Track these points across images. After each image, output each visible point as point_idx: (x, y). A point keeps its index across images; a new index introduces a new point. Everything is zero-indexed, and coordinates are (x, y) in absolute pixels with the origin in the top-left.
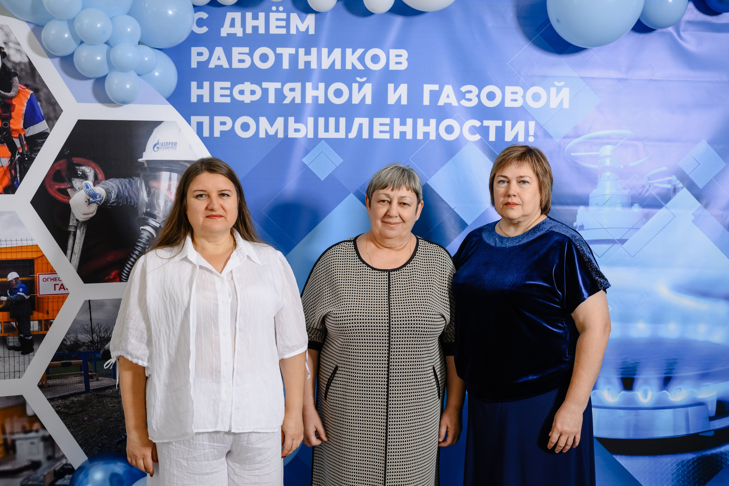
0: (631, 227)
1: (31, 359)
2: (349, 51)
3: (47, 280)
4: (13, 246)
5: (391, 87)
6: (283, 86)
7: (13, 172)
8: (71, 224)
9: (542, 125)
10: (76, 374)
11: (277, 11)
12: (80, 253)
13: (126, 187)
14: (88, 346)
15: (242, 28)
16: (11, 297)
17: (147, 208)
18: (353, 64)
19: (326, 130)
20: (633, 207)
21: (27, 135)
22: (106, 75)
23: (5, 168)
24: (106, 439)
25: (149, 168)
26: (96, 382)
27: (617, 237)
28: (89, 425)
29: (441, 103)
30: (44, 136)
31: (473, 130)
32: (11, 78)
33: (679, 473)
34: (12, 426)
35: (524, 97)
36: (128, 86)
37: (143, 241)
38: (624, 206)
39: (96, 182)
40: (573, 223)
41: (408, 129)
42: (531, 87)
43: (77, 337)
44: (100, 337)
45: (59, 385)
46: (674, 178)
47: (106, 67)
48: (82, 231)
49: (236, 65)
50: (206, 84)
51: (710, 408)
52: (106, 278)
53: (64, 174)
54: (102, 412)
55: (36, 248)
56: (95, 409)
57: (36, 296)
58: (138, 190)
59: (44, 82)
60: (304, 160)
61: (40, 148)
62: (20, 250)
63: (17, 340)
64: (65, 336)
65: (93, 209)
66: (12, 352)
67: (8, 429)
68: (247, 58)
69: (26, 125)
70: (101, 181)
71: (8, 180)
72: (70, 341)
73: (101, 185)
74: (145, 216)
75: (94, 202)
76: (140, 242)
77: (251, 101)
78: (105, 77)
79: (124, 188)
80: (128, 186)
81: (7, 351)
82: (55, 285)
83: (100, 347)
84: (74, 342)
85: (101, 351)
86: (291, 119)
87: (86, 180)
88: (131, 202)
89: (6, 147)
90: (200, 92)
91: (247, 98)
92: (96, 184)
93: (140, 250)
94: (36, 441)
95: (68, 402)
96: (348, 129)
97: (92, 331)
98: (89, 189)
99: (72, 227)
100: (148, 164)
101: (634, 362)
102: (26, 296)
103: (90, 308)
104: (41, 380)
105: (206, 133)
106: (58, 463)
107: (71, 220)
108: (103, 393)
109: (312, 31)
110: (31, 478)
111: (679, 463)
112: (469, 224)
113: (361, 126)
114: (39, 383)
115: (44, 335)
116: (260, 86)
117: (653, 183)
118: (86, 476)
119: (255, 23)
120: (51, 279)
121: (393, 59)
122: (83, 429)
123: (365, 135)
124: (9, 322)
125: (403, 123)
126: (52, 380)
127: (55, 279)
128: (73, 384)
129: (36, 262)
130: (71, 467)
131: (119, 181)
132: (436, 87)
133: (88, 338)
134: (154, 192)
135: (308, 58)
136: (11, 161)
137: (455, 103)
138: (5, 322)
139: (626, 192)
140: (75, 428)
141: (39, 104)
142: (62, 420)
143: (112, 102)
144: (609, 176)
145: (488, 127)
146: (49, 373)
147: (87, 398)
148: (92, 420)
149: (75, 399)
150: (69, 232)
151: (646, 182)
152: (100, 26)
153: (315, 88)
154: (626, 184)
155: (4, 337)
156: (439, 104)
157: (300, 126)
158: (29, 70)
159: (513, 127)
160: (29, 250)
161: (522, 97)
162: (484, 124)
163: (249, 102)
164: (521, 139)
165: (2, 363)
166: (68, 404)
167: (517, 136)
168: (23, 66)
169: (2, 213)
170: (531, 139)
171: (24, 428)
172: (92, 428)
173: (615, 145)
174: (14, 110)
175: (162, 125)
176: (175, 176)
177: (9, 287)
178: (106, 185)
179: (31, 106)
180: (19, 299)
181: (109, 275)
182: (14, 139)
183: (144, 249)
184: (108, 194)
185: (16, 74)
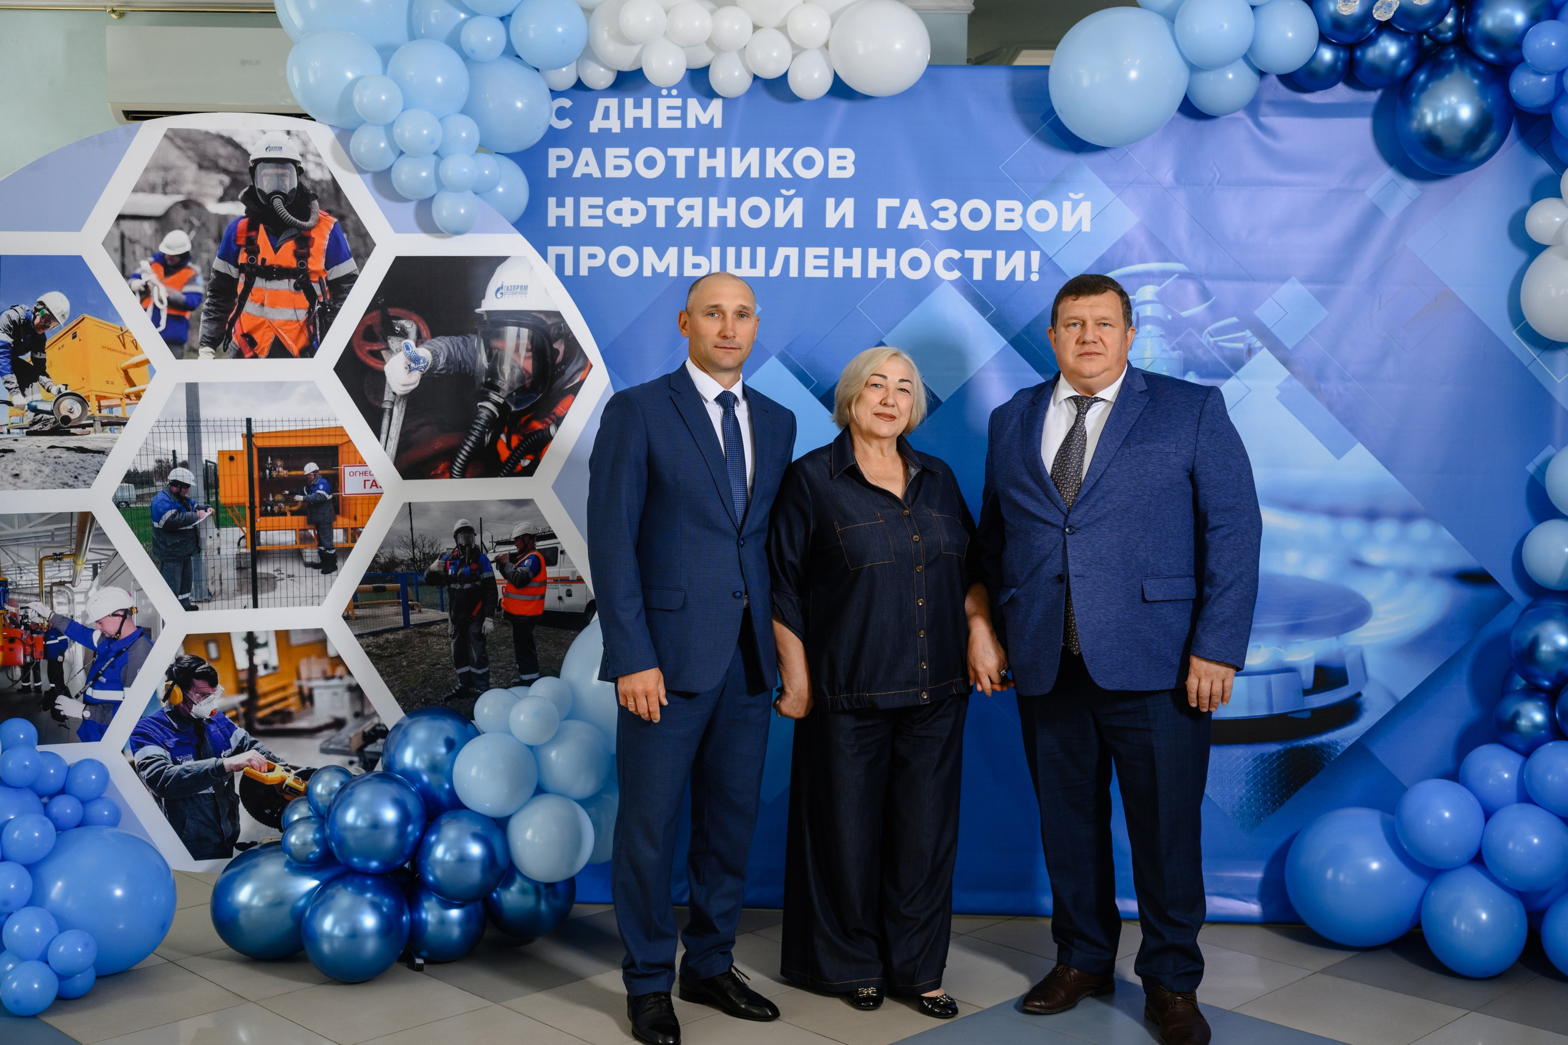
1: (334, 581)
3: (355, 474)
4: (311, 427)
5: (830, 202)
6: (676, 202)
7: (311, 328)
8: (386, 399)
9: (1051, 256)
10: (392, 603)
11: (669, 96)
12: (397, 438)
13: (459, 348)
14: (408, 566)
15: (619, 121)
16: (309, 496)
17: (486, 378)
18: (776, 170)
19: (738, 265)
21: (330, 279)
22: (433, 197)
23: (302, 322)
24: (430, 692)
25: (490, 321)
26: (417, 615)
28: (408, 672)
29: (903, 225)
30: (351, 278)
31: (949, 264)
32: (309, 202)
33: (1257, 773)
34: (309, 670)
35: (1024, 215)
36: (462, 211)
37: (482, 422)
39: (419, 341)
41: (855, 263)
42: (1034, 201)
43: (393, 552)
44: (424, 554)
45: (369, 617)
46: (1248, 333)
47: (434, 185)
48: (400, 409)
49: (611, 173)
50: (569, 201)
51: (1304, 677)
52: (432, 473)
53: (377, 330)
54: (425, 655)
55: (340, 431)
56: (416, 651)
57: (340, 497)
58: (475, 352)
59: (351, 206)
61: (345, 295)
62: (320, 434)
63: (317, 554)
64: (378, 551)
65: (415, 378)
66: (309, 569)
67: (304, 673)
68: (626, 163)
69: (329, 265)
70: (426, 339)
71: (304, 338)
72: (384, 559)
73: (425, 345)
74: (484, 387)
75: (417, 369)
76: (477, 424)
77: (632, 225)
78: (431, 198)
79: (456, 350)
80: (462, 346)
81: (302, 567)
82: (365, 481)
84: (389, 559)
85: (425, 573)
86: (688, 250)
88: (465, 368)
89: (303, 295)
90: (560, 212)
91: (627, 221)
92: (420, 344)
93: (477, 435)
94: (340, 691)
95: (381, 640)
96: (769, 264)
97: (414, 545)
98: (410, 351)
99: (388, 403)
100: (488, 316)
102: (327, 496)
103: (410, 513)
104: (347, 610)
105: (569, 271)
106: (368, 723)
107: (386, 392)
108: (427, 630)
109: (718, 124)
110: (333, 740)
111: (1256, 758)
112: (943, 401)
113: (787, 259)
114: (344, 614)
115: (352, 548)
116: (645, 202)
117: (1215, 342)
118: (405, 734)
119: (638, 113)
120: (360, 473)
121: (833, 163)
122: (401, 677)
123: (794, 272)
124: (305, 530)
125: (848, 255)
126: (361, 610)
127: (365, 473)
128: (387, 615)
129: (340, 450)
130: (384, 729)
131: (450, 340)
132: (895, 202)
133: (408, 555)
134: (497, 355)
135: (712, 162)
136: (309, 313)
137: (923, 225)
138: (300, 530)
139: (1176, 354)
140: (390, 675)
141: (345, 235)
142: (373, 663)
143: (441, 232)
144: (1150, 331)
145: (972, 259)
146: (357, 600)
147: (406, 636)
148: (413, 666)
149: (391, 637)
150: (383, 410)
151: (1206, 339)
152: (425, 132)
153: (723, 204)
154: (1176, 343)
155: (299, 549)
156: (900, 227)
157: (701, 260)
158: (332, 191)
159: (1007, 259)
160: (331, 433)
161: (1021, 215)
162: (966, 256)
163: (630, 226)
164: (1020, 277)
165: (296, 585)
166: (382, 642)
167: (1013, 272)
168: (325, 186)
169: (297, 384)
170: (1035, 277)
171: (324, 673)
172: (413, 677)
173: (1160, 285)
174: (313, 244)
175: (508, 261)
176: (525, 332)
177: (306, 483)
178: (432, 346)
179: (335, 238)
180: (318, 498)
181: (436, 468)
182: (313, 284)
183: (483, 434)
184: (435, 358)
185: (315, 197)
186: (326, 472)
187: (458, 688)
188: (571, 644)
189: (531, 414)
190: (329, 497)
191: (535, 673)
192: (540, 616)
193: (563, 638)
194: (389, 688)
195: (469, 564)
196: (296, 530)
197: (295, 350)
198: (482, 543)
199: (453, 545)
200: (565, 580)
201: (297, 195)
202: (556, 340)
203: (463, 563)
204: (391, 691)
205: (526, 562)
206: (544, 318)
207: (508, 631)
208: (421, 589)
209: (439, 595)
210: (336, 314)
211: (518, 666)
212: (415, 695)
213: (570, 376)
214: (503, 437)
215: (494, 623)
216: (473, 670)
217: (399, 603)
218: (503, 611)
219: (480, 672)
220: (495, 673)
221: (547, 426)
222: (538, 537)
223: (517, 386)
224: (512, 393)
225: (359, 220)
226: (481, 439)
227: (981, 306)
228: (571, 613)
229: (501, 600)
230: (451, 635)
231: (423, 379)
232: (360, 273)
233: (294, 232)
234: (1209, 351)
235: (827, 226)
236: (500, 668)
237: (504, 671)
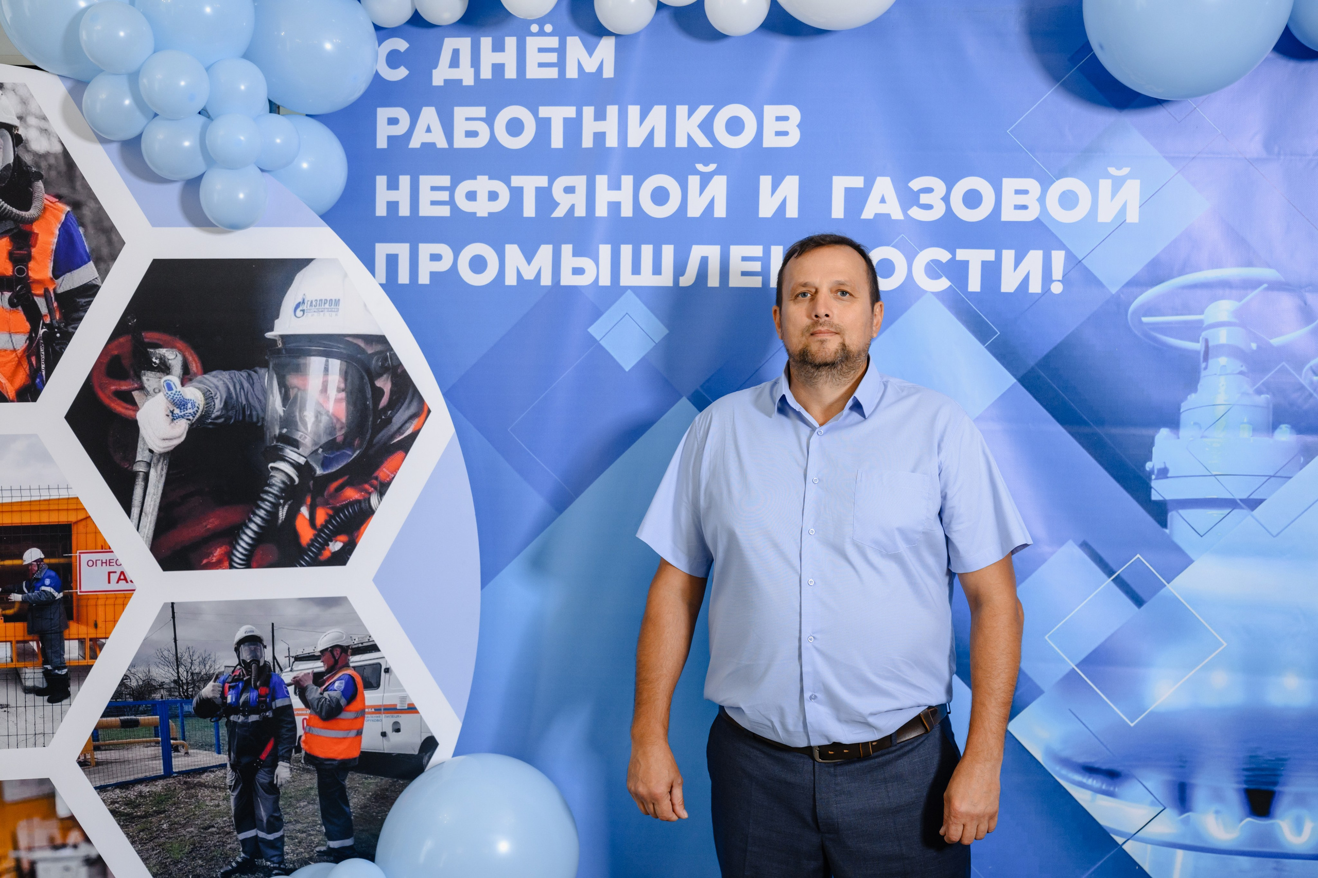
0: (1272, 474)
1: (66, 712)
2: (682, 110)
3: (95, 563)
4: (33, 499)
5: (765, 182)
6: (551, 182)
7: (34, 360)
8: (139, 458)
9: (1080, 259)
10: (147, 742)
11: (541, 33)
12: (155, 513)
13: (242, 387)
14: (170, 690)
15: (473, 69)
16: (30, 594)
17: (281, 428)
18: (689, 137)
19: (636, 270)
20: (1277, 432)
21: (60, 291)
22: (201, 177)
23: (19, 352)
24: (201, 866)
25: (286, 349)
26: (183, 759)
27: (1240, 494)
28: (170, 838)
29: (868, 213)
30: (90, 290)
31: (935, 269)
32: (30, 184)
34: (31, 836)
35: (1042, 200)
36: (241, 196)
37: (275, 490)
38: (1255, 430)
40: (1145, 462)
42: (1057, 179)
43: (149, 672)
44: (192, 674)
45: (116, 762)
47: (200, 158)
48: (159, 472)
49: (461, 142)
50: (405, 181)
52: (205, 561)
53: (126, 363)
54: (194, 814)
55: (74, 504)
56: (181, 808)
57: (74, 595)
58: (265, 392)
59: (90, 189)
60: (591, 330)
61: (82, 314)
62: (46, 507)
63: (41, 675)
64: (128, 670)
65: (179, 431)
66: (30, 697)
67: (23, 841)
68: (482, 128)
69: (58, 272)
70: (196, 375)
71: (24, 376)
72: (137, 680)
73: (193, 384)
74: (277, 442)
75: (182, 417)
76: (267, 492)
77: (489, 213)
78: (200, 178)
79: (238, 390)
80: (246, 385)
81: (21, 694)
82: (109, 573)
83: (192, 691)
84: (144, 681)
85: (195, 700)
86: (567, 249)
87: (168, 374)
88: (251, 415)
89: (22, 313)
90: (393, 196)
91: (482, 208)
92: (187, 382)
93: (268, 509)
94: (74, 864)
96: (680, 269)
97: (178, 662)
98: (174, 392)
99: (142, 464)
100: (284, 343)
101: (1274, 759)
102: (56, 594)
103: (173, 617)
104: (84, 752)
105: (404, 277)
107: (139, 450)
109: (609, 72)
113: (704, 262)
114: (79, 758)
115: (87, 669)
116: (508, 183)
119: (498, 58)
120: (102, 563)
121: (770, 126)
122: (160, 845)
123: (713, 280)
124: (25, 642)
126: (104, 752)
127: (109, 563)
128: (141, 760)
129: (74, 530)
131: (230, 376)
132: (857, 182)
133: (170, 675)
134: (296, 397)
135: (600, 126)
136: (31, 339)
137: (897, 214)
138: (18, 642)
139: (1263, 399)
140: (144, 843)
141: (81, 230)
142: (122, 827)
143: (214, 226)
144: (1225, 366)
145: (967, 262)
146: (98, 740)
147: (167, 789)
148: (177, 829)
149: (145, 789)
150: (135, 475)
151: (1305, 378)
152: (183, 83)
153: (615, 185)
154: (1263, 384)
155: (15, 668)
156: (863, 217)
157: (584, 262)
158: (63, 168)
159: (1018, 262)
160: (60, 508)
161: (1037, 200)
162: (958, 258)
163: (486, 215)
164: (1035, 287)
165: (12, 718)
166: (133, 797)
167: (1026, 281)
168: (52, 161)
169: (14, 438)
170: (1057, 288)
171: (51, 840)
172: (177, 845)
173: (1240, 300)
174: (36, 243)
175: (311, 266)
176: (336, 365)
177: (26, 576)
178: (204, 384)
179: (67, 235)
180: (43, 598)
181: (209, 555)
182: (36, 298)
183: (276, 506)
184: (208, 400)
185: (39, 176)
186: (53, 561)
187: (239, 860)
188: (398, 797)
189: (346, 478)
190: (59, 596)
191: (348, 838)
192: (355, 759)
193: (387, 790)
194: (142, 859)
195: (256, 688)
196: (11, 642)
197: (11, 392)
198: (274, 658)
199: (234, 661)
200: (391, 710)
201: (13, 174)
202: (380, 375)
203: (247, 686)
204: (146, 864)
205: (337, 684)
206: (362, 344)
207: (311, 780)
208: (190, 723)
209: (212, 731)
210: (69, 342)
211: (323, 829)
212: (180, 870)
213: (399, 425)
214: (304, 511)
215: (291, 770)
216: (262, 835)
217: (157, 743)
218: (303, 752)
219: (270, 837)
220: (291, 838)
221: (367, 496)
222: (352, 649)
223: (324, 440)
224: (317, 450)
225: (101, 208)
226: (273, 514)
227: (980, 330)
228: (399, 755)
229: (300, 737)
230: (230, 786)
231: (191, 431)
232: (102, 284)
233: (9, 225)
234: (1311, 395)
235: (760, 216)
236: (299, 831)
237: (304, 835)
